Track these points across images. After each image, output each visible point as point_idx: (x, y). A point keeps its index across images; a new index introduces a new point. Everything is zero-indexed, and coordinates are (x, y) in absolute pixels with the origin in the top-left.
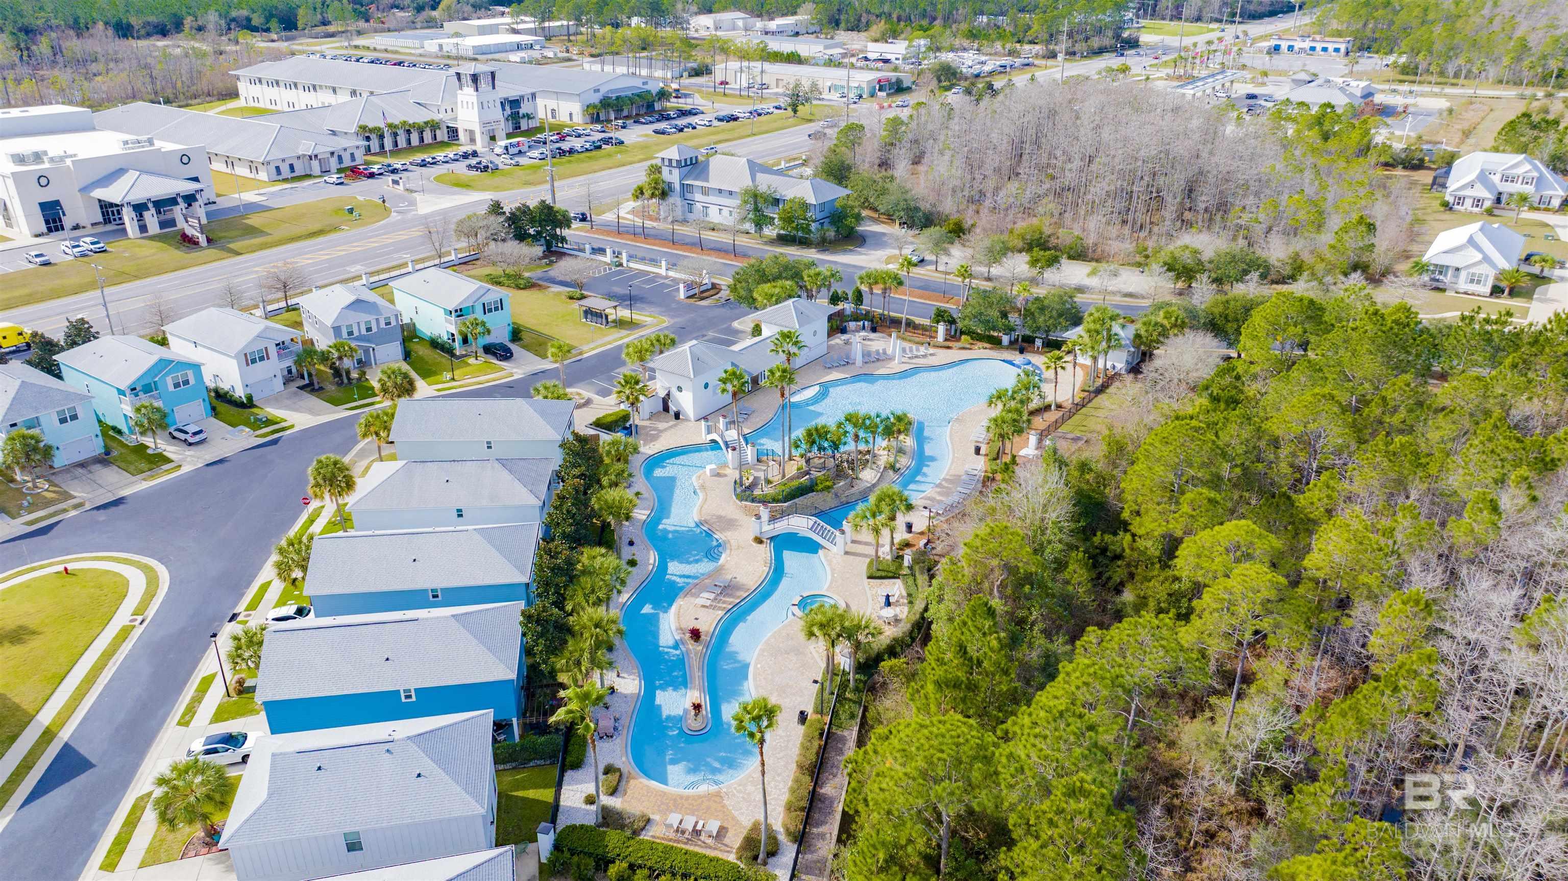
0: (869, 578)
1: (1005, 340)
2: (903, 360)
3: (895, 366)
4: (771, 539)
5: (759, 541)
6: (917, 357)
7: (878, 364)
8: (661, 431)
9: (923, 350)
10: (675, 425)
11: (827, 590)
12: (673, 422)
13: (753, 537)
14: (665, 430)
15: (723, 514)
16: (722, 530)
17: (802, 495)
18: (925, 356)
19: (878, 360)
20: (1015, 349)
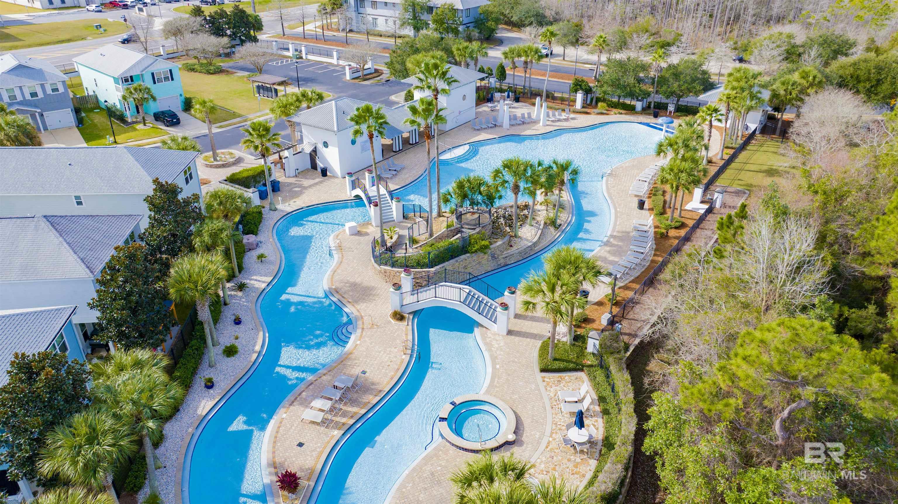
0: (543, 370)
1: (639, 105)
2: (548, 123)
3: (540, 128)
4: (415, 313)
5: (399, 316)
6: (559, 120)
7: (525, 126)
8: (306, 188)
9: (564, 115)
10: (321, 182)
11: (488, 392)
12: (320, 179)
13: (390, 312)
14: (310, 186)
15: (358, 280)
16: (356, 301)
17: (452, 257)
18: (567, 120)
19: (524, 123)
20: (649, 114)
